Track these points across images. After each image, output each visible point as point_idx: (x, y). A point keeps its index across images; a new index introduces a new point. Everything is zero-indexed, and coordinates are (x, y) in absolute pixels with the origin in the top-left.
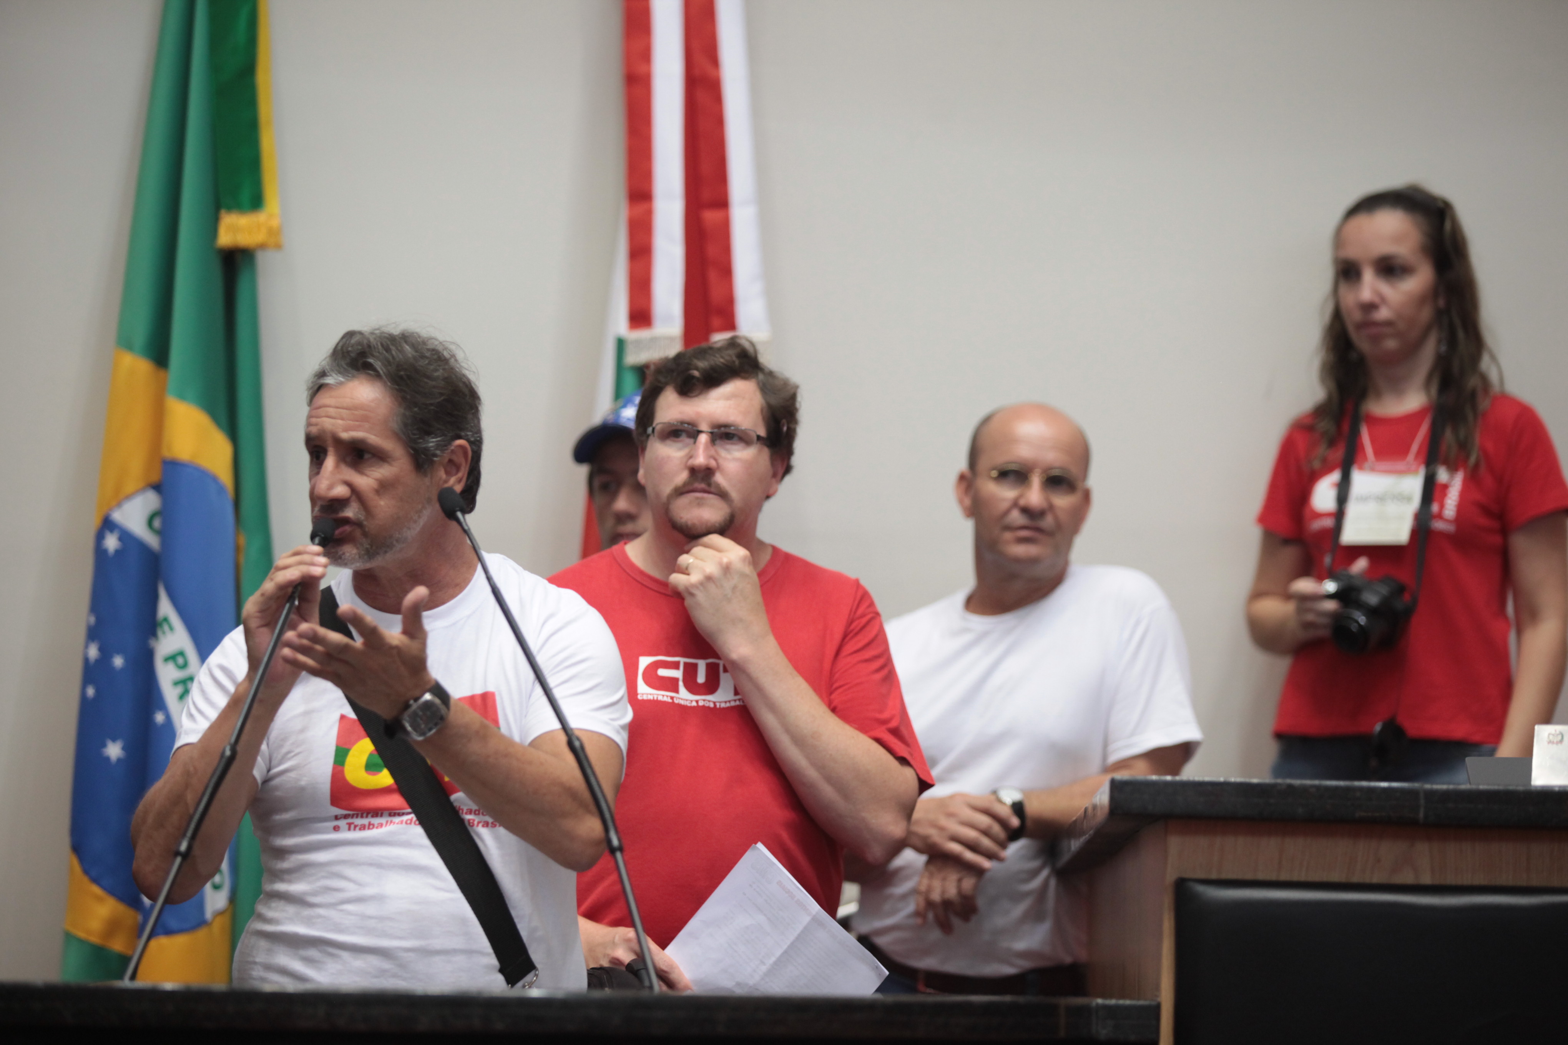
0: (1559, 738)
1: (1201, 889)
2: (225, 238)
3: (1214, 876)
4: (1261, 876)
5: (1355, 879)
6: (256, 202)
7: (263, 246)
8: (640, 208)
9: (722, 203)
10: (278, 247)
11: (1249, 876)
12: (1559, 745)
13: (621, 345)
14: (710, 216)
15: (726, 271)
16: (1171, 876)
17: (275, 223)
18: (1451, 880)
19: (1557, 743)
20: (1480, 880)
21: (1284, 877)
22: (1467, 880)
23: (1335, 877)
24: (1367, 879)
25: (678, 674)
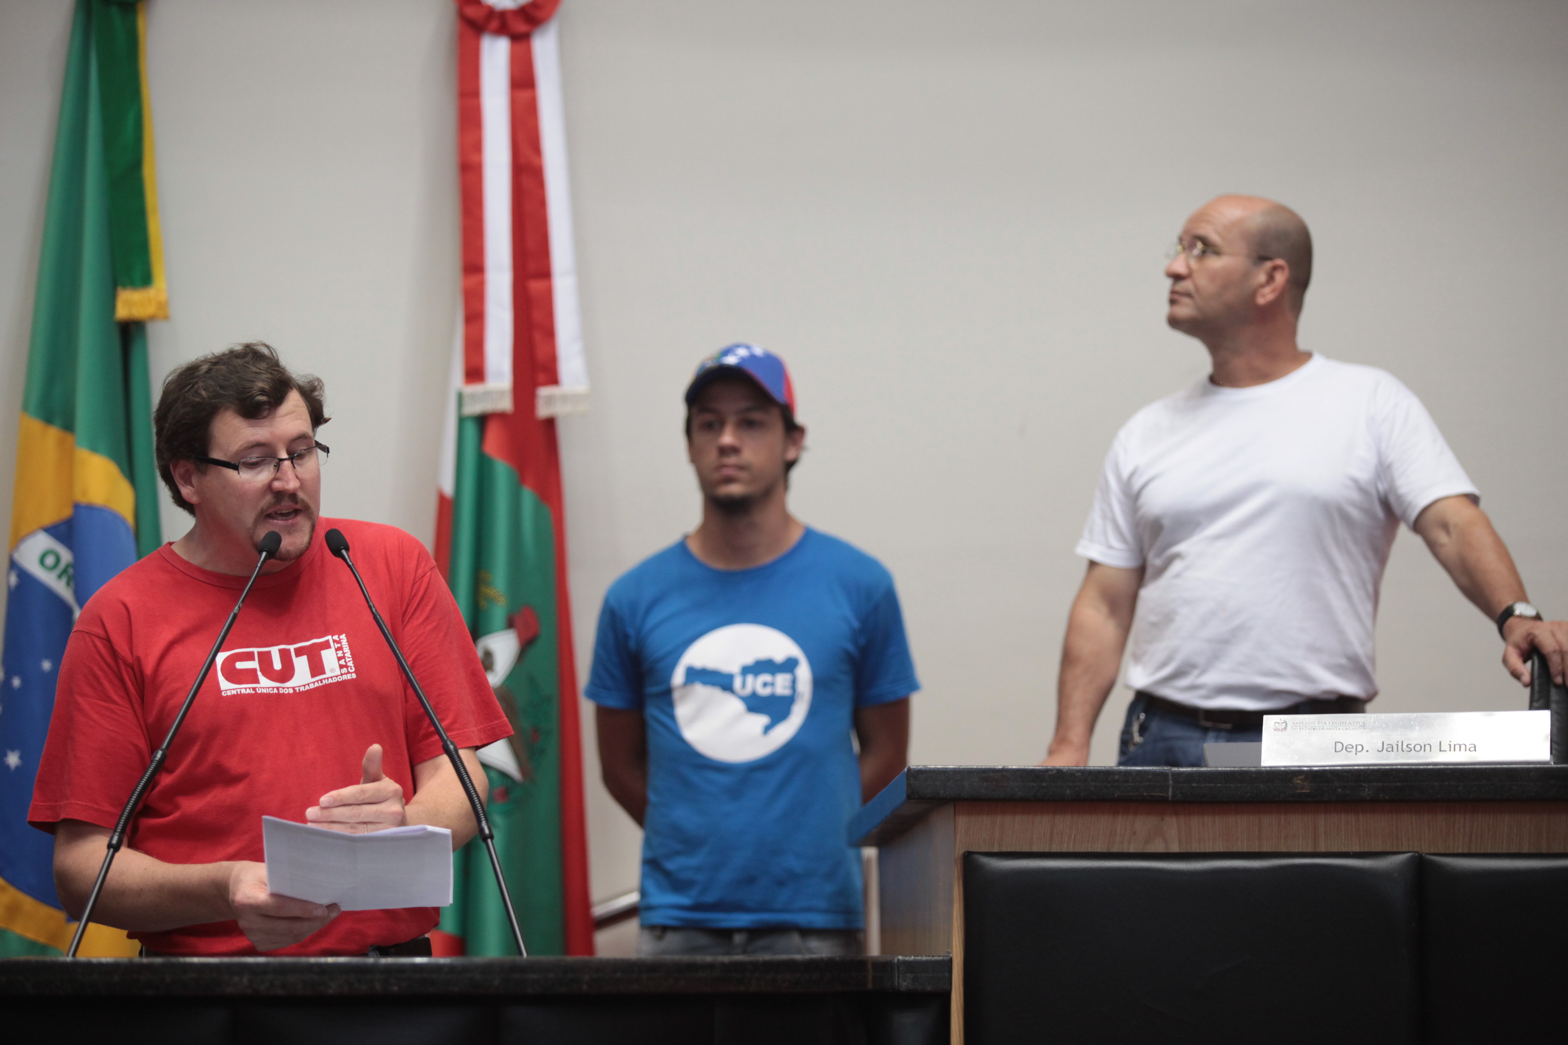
0: (1284, 725)
1: (985, 860)
2: (122, 312)
3: (996, 850)
4: (1035, 849)
5: (1115, 850)
6: (146, 280)
7: (153, 318)
8: (473, 280)
9: (545, 274)
10: (166, 318)
11: (1026, 849)
12: (1284, 731)
13: (460, 398)
14: (535, 286)
15: (549, 333)
16: (959, 851)
17: (163, 297)
18: (1195, 848)
19: (1282, 730)
20: (1220, 848)
21: (1055, 849)
22: (1209, 848)
23: (1099, 848)
24: (1125, 849)
25: (254, 664)
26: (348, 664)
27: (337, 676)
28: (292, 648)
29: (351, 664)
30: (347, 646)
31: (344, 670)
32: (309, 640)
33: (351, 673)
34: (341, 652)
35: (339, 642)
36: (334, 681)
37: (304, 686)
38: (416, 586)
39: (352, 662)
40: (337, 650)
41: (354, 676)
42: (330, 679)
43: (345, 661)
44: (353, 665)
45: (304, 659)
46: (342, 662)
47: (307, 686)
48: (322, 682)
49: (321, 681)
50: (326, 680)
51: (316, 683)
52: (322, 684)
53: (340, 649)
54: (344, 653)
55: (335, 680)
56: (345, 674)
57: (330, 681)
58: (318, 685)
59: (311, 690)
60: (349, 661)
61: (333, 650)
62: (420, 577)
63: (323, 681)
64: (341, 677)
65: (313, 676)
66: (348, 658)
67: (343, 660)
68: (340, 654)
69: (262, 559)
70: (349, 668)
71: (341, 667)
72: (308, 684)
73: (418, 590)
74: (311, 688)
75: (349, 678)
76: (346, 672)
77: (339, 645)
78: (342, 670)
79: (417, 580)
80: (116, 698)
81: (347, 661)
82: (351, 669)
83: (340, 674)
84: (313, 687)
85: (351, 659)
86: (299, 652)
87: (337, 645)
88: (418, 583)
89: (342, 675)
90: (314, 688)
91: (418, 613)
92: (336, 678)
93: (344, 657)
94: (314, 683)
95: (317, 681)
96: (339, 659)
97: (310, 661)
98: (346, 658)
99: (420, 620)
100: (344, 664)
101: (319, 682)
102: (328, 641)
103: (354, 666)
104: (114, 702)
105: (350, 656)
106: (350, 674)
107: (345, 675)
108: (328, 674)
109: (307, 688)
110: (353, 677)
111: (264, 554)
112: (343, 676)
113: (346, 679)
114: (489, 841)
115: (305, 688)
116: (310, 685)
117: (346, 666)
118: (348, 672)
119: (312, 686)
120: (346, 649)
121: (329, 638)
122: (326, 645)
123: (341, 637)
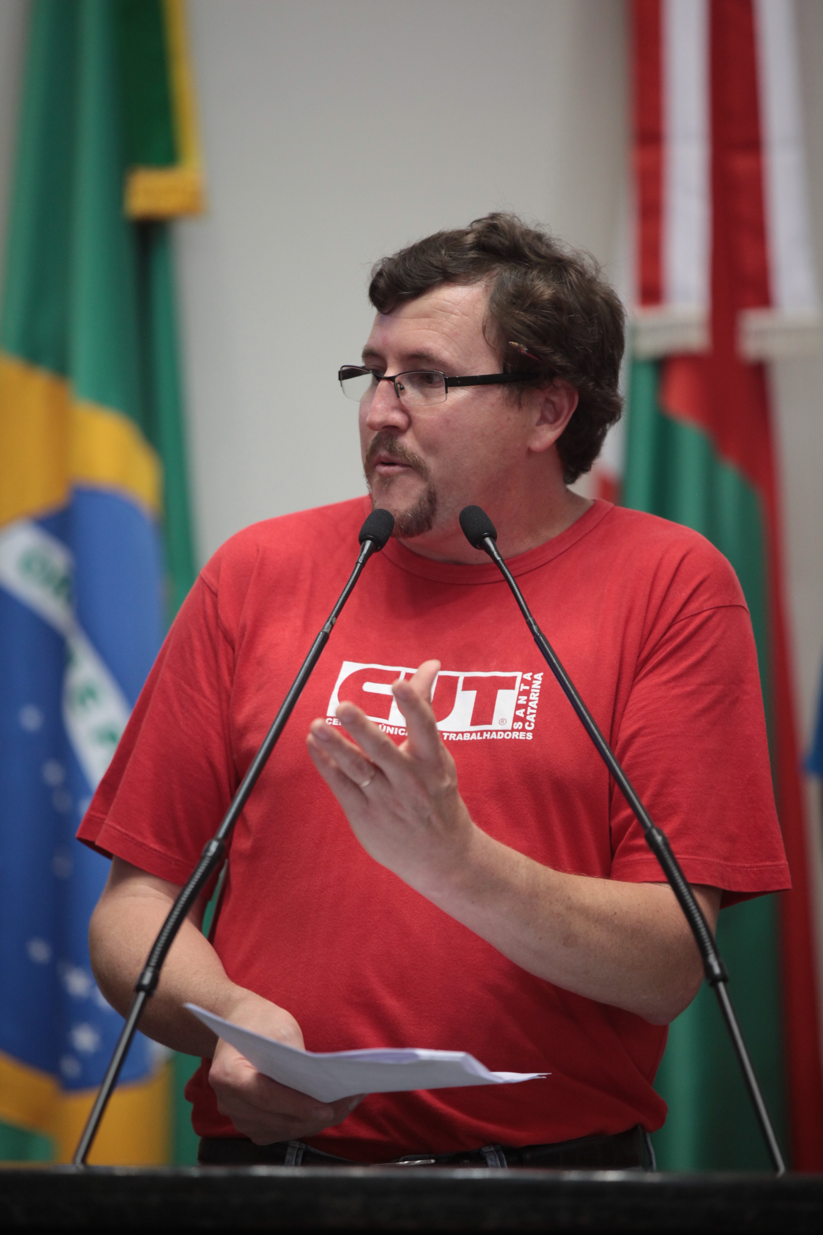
6: (170, 157)
17: (199, 182)
25: (391, 690)
26: (528, 718)
27: (504, 731)
28: (462, 675)
29: (531, 718)
30: (538, 691)
31: (519, 725)
32: (489, 670)
33: (527, 731)
34: (526, 698)
35: (529, 683)
36: (499, 737)
37: (457, 733)
38: (676, 627)
39: (534, 716)
40: (521, 693)
41: (530, 736)
42: (494, 733)
43: (525, 713)
44: (534, 721)
45: (472, 695)
46: (520, 713)
47: (460, 735)
48: (482, 735)
49: (482, 732)
50: (489, 733)
51: (474, 734)
52: (481, 738)
53: (527, 693)
54: (528, 700)
55: (501, 736)
56: (518, 730)
57: (494, 736)
58: (475, 738)
59: (464, 741)
60: (531, 714)
61: (515, 692)
62: (688, 615)
63: (485, 733)
64: (510, 733)
65: (474, 723)
66: (532, 708)
67: (524, 710)
68: (523, 700)
69: (365, 551)
70: (527, 723)
71: (516, 719)
72: (463, 733)
73: (678, 634)
74: (465, 739)
75: (521, 738)
76: (520, 728)
77: (527, 688)
78: (515, 723)
79: (683, 618)
80: (205, 685)
81: (528, 713)
82: (529, 726)
83: (510, 728)
84: (468, 739)
85: (535, 711)
86: (469, 684)
87: (523, 687)
88: (683, 623)
89: (513, 730)
90: (469, 741)
91: (664, 668)
92: (502, 733)
93: (525, 706)
94: (471, 733)
95: (476, 732)
96: (518, 707)
97: (478, 701)
98: (529, 708)
99: (665, 678)
100: (523, 716)
101: (479, 734)
102: (515, 678)
103: (535, 723)
104: (200, 691)
105: (536, 707)
106: (525, 733)
107: (517, 733)
108: (495, 725)
109: (460, 737)
110: (527, 738)
111: (368, 544)
112: (514, 733)
113: (517, 738)
114: (721, 986)
115: (456, 738)
116: (465, 734)
117: (524, 720)
118: (523, 730)
119: (467, 737)
120: (534, 696)
121: (519, 675)
122: (509, 684)
123: (536, 676)
